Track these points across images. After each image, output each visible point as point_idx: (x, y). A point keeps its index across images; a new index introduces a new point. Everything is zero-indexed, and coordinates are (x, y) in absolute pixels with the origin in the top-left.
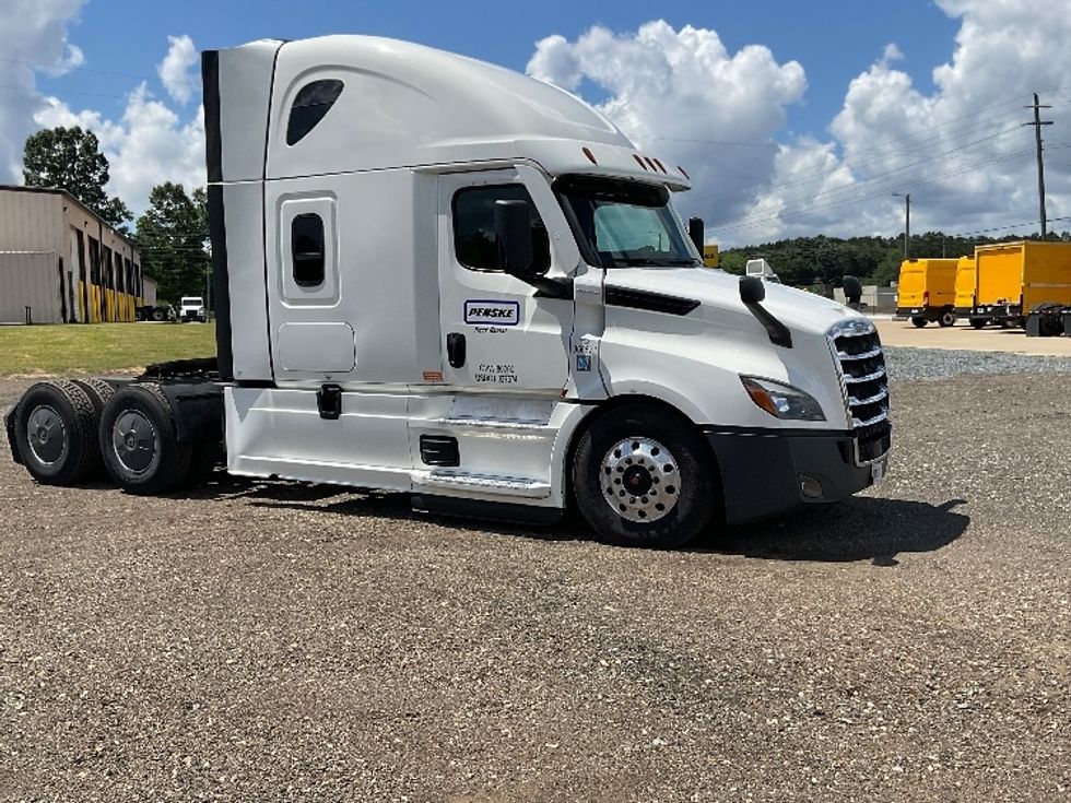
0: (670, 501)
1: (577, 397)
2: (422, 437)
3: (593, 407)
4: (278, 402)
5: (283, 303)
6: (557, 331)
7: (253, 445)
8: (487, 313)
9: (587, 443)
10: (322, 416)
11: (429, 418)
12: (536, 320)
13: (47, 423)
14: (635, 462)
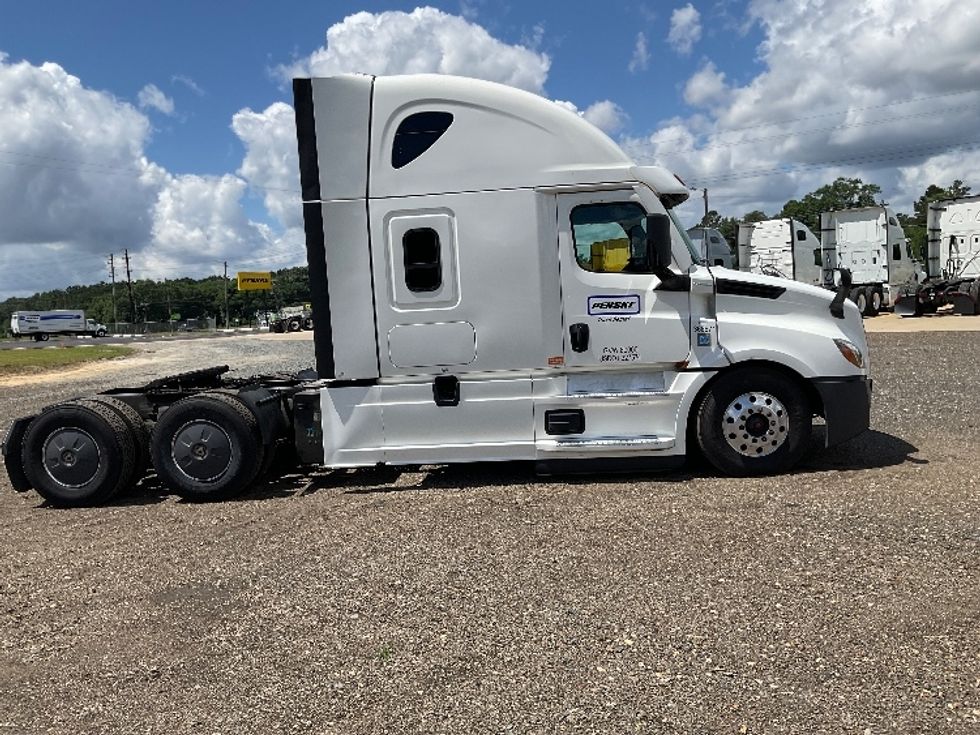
0: (782, 438)
1: (699, 366)
2: (547, 413)
3: (716, 372)
4: (384, 397)
5: (394, 308)
6: (675, 316)
7: (354, 439)
8: (609, 305)
9: (710, 401)
10: (439, 404)
11: (555, 395)
12: (655, 309)
13: (75, 445)
14: (755, 411)
